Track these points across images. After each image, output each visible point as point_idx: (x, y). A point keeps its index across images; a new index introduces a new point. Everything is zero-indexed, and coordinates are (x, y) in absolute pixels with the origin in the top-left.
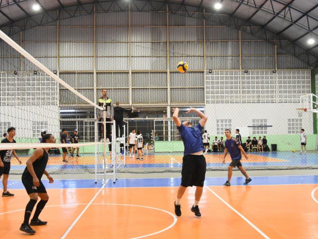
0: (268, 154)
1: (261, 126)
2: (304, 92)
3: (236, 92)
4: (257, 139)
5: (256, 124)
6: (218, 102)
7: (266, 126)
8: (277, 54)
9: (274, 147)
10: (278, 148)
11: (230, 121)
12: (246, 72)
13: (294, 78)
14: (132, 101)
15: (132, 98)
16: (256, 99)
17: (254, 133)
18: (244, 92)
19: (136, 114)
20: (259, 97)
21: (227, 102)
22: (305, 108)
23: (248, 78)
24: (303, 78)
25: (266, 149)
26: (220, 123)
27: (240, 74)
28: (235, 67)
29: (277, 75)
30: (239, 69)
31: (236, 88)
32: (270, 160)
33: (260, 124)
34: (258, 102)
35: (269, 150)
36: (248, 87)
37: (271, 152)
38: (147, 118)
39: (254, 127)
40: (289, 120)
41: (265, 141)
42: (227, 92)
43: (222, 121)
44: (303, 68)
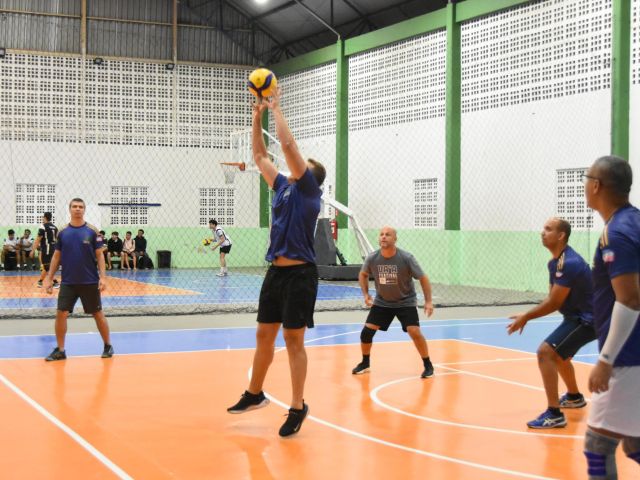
0: (147, 275)
1: (133, 205)
2: (240, 122)
3: (71, 113)
4: (122, 236)
5: (120, 198)
6: (20, 137)
7: (145, 205)
8: (179, 21)
9: (165, 258)
10: (175, 260)
11: (52, 188)
12: (99, 62)
13: (218, 85)
16: (122, 134)
17: (114, 221)
18: (89, 114)
20: (128, 128)
21: (45, 138)
22: (240, 162)
23: (102, 78)
25: (144, 263)
26: (24, 194)
27: (81, 64)
28: (69, 48)
29: (176, 75)
30: (80, 52)
31: (71, 101)
32: (154, 291)
33: (129, 197)
34: (128, 141)
35: (150, 265)
36: (102, 103)
37: (155, 272)
39: (114, 205)
40: (203, 191)
41: (141, 243)
42: (46, 112)
43: (30, 187)
44: (241, 63)
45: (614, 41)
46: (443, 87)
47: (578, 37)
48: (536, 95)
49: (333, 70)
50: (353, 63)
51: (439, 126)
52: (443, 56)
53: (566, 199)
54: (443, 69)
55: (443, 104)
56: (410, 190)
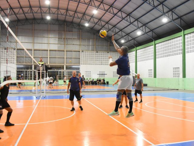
1: (102, 74)
3: (93, 60)
4: (101, 79)
5: (101, 73)
6: (85, 64)
7: (105, 74)
8: (110, 45)
9: (108, 83)
10: (109, 83)
11: (90, 72)
12: (97, 52)
13: (116, 55)
14: (49, 63)
15: (49, 61)
16: (101, 63)
17: (100, 77)
18: (96, 60)
19: (51, 68)
20: (102, 62)
21: (89, 64)
23: (98, 55)
24: (117, 55)
25: (104, 83)
26: (86, 73)
27: (95, 52)
29: (109, 54)
30: (94, 51)
31: (93, 58)
32: (106, 88)
33: (102, 73)
34: (102, 64)
35: (105, 84)
36: (98, 58)
37: (106, 85)
38: (55, 70)
39: (100, 74)
40: (113, 72)
41: (104, 80)
42: (89, 60)
45: (183, 46)
46: (153, 54)
47: (176, 46)
48: (169, 55)
49: (134, 52)
50: (138, 51)
51: (153, 61)
52: (153, 49)
53: (175, 73)
54: (153, 51)
55: (153, 57)
56: (147, 71)
